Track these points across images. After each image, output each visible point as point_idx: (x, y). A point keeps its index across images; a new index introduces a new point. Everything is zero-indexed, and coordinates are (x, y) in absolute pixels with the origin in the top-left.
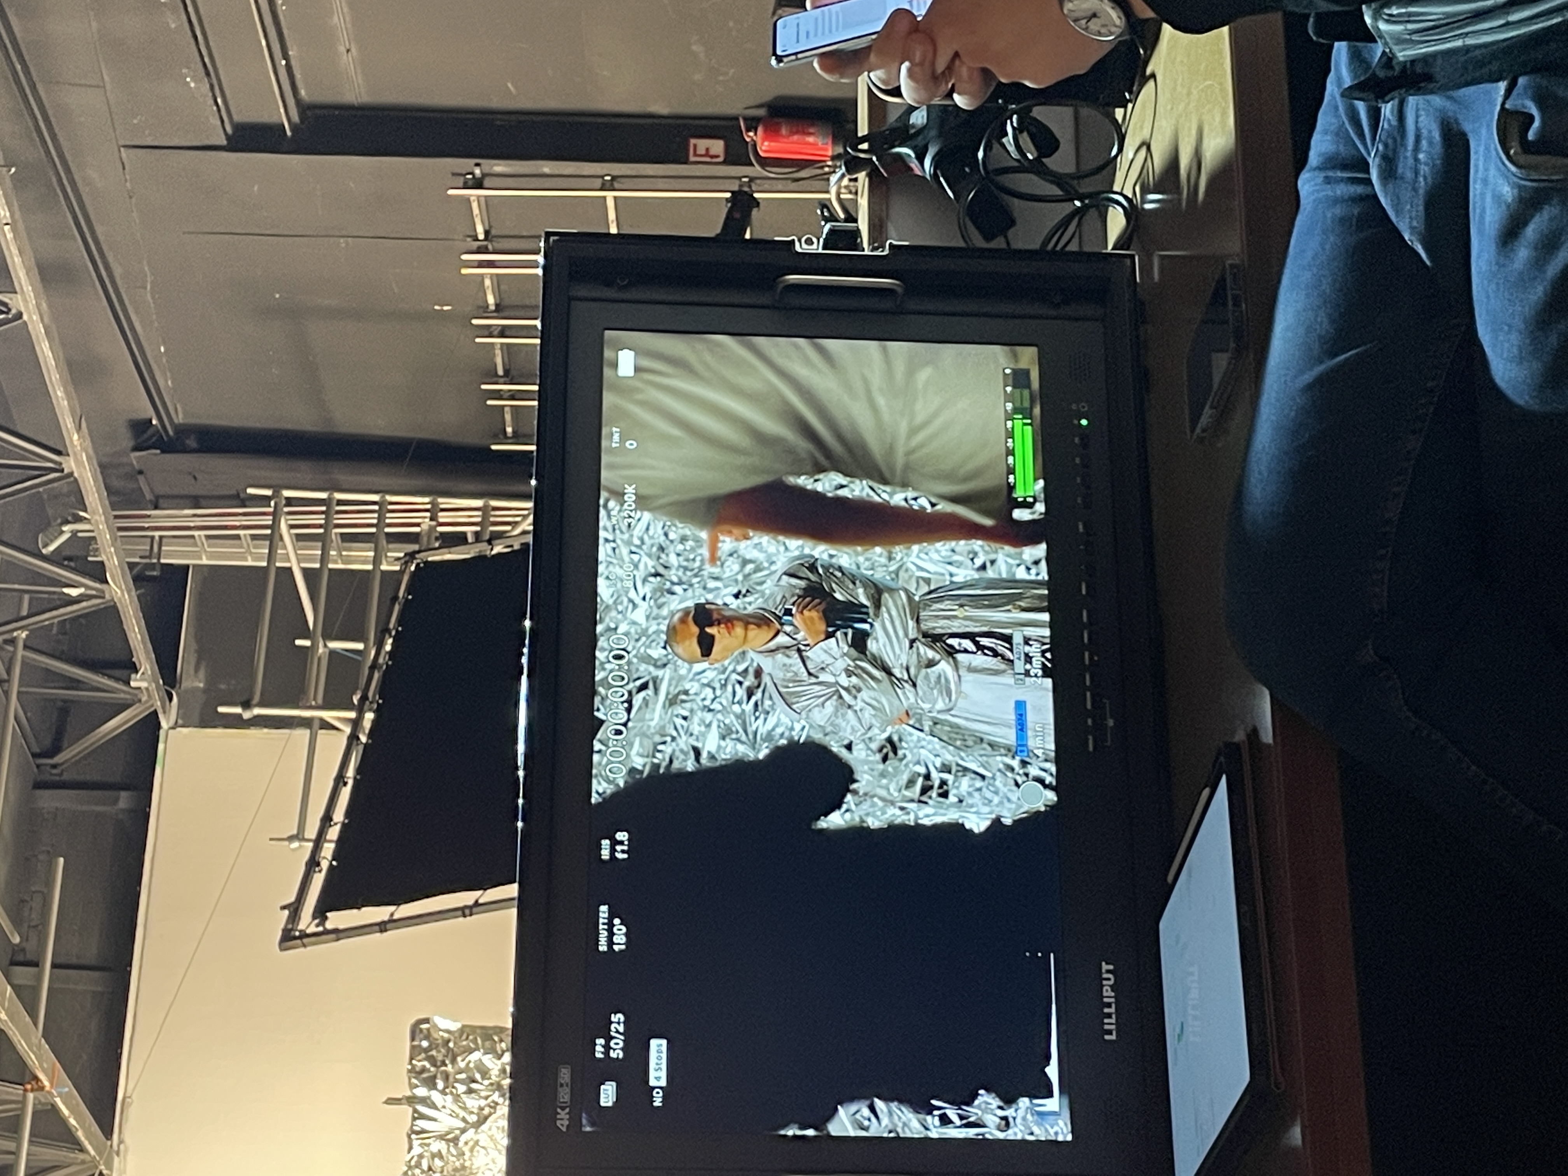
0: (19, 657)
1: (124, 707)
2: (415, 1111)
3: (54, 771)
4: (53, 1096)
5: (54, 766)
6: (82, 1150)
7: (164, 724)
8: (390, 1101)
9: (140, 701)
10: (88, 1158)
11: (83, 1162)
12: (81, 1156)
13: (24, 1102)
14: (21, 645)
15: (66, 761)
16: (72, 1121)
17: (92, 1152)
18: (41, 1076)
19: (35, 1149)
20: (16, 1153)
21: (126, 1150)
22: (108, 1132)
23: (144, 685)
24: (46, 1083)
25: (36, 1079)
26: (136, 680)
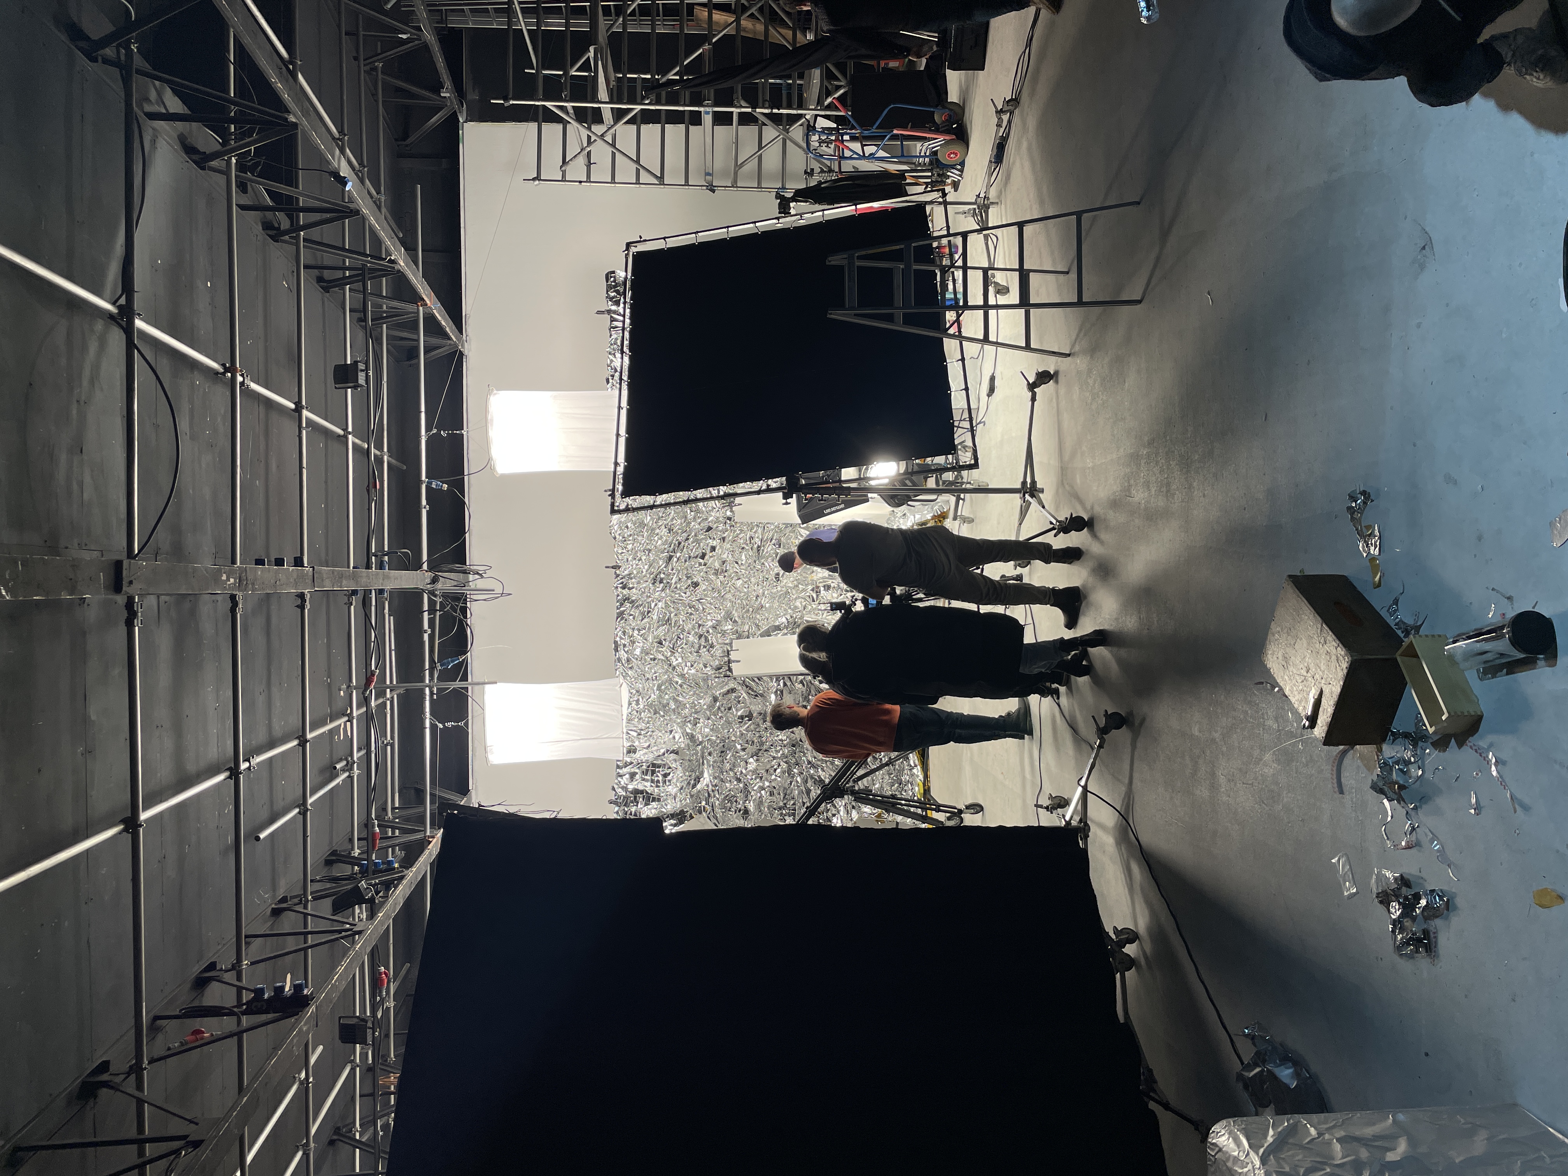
0: (380, 78)
1: (440, 109)
2: (611, 317)
3: (407, 148)
4: (432, 309)
5: (407, 146)
6: (449, 338)
7: (461, 120)
8: (599, 312)
9: (446, 105)
10: (453, 343)
11: (450, 345)
12: (449, 342)
13: (418, 312)
14: (380, 70)
15: (412, 143)
16: (443, 323)
17: (455, 340)
18: (426, 298)
19: (428, 339)
20: (418, 340)
21: (470, 339)
22: (461, 332)
23: (448, 95)
24: (428, 302)
25: (423, 300)
26: (443, 92)
